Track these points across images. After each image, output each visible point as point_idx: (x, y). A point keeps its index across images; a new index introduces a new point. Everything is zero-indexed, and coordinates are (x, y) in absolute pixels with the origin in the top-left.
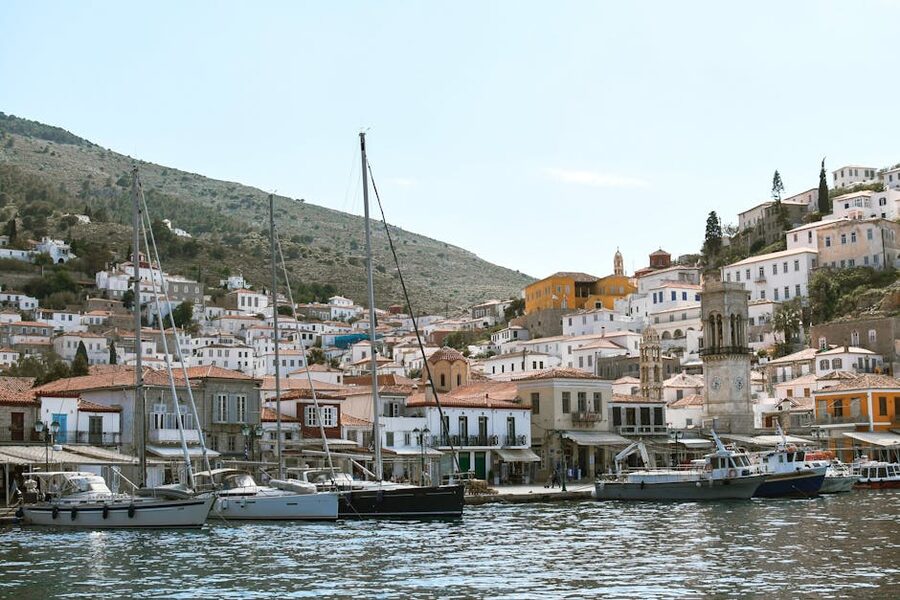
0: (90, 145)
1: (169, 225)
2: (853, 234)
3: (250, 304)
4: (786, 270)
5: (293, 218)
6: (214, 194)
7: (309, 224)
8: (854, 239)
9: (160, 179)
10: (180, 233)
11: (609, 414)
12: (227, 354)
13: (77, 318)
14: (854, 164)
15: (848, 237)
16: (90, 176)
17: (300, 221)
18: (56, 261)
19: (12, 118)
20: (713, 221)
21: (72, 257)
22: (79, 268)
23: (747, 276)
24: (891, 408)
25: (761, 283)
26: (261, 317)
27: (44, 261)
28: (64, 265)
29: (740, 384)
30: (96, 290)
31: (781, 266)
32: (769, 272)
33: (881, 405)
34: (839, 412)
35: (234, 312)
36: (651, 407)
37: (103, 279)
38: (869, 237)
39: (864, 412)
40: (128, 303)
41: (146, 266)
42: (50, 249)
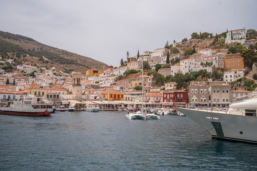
0: (36, 42)
1: (44, 57)
3: (48, 72)
5: (74, 57)
6: (60, 52)
7: (77, 58)
10: (45, 59)
11: (46, 96)
12: (39, 82)
13: (11, 74)
14: (148, 51)
15: (133, 64)
16: (35, 48)
17: (75, 57)
18: (11, 63)
19: (22, 36)
20: (122, 60)
21: (14, 63)
22: (14, 65)
23: (118, 71)
24: (113, 96)
25: (120, 72)
26: (49, 75)
27: (8, 63)
28: (12, 64)
29: (78, 91)
30: (16, 69)
31: (122, 69)
32: (121, 70)
33: (111, 96)
34: (104, 97)
35: (44, 74)
36: (56, 95)
37: (18, 67)
38: (137, 64)
39: (107, 97)
40: (22, 71)
41: (28, 65)
42: (10, 61)
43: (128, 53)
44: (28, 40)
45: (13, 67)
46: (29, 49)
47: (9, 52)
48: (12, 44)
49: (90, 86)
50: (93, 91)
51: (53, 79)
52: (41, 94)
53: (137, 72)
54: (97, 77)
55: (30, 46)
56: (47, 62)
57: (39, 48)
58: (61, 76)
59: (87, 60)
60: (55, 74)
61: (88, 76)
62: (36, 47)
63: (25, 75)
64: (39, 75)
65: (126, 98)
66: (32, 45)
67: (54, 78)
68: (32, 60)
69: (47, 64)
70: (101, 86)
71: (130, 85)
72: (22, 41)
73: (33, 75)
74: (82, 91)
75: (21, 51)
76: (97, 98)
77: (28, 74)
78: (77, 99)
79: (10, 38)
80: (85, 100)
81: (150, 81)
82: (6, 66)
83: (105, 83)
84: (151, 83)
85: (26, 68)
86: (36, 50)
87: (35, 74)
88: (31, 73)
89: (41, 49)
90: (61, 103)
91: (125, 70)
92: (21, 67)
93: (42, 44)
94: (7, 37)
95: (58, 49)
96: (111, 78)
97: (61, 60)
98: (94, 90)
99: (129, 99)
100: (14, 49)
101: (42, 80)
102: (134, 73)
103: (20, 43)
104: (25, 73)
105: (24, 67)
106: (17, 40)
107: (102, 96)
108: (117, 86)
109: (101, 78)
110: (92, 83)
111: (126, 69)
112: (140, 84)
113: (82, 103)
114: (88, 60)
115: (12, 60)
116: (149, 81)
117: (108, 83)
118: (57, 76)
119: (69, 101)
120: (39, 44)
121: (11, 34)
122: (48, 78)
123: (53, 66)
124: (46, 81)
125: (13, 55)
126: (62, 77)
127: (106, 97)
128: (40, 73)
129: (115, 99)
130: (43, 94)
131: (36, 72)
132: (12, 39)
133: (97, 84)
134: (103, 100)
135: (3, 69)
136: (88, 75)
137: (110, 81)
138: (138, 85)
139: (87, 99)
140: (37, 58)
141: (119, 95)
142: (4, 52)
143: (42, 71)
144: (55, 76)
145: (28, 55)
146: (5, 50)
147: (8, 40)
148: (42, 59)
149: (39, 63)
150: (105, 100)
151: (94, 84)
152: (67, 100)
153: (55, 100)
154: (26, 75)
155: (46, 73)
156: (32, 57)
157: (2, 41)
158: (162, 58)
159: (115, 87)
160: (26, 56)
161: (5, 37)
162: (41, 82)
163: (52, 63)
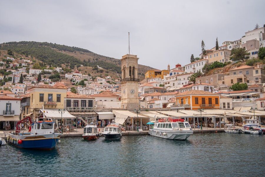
0: (92, 53)
1: (98, 66)
2: (217, 54)
3: (100, 81)
4: (200, 65)
6: (116, 62)
8: (217, 55)
9: (106, 59)
10: (100, 68)
11: (64, 102)
12: (89, 91)
15: (216, 55)
16: (90, 58)
19: (77, 48)
20: (192, 56)
21: (62, 71)
22: (63, 73)
23: (191, 67)
24: (200, 101)
25: (194, 69)
26: (101, 83)
27: (55, 72)
28: (60, 73)
29: (132, 92)
30: (64, 78)
31: (198, 64)
32: (196, 66)
33: (196, 100)
34: (182, 103)
35: (95, 82)
36: (87, 100)
37: (67, 75)
38: (221, 54)
39: (189, 102)
40: (71, 80)
41: (78, 73)
42: (58, 69)
43: (203, 42)
44: (83, 51)
45: (61, 75)
46: (84, 60)
47: (63, 64)
48: (66, 55)
49: (153, 90)
50: (158, 96)
51: (105, 88)
52: (55, 98)
53: (225, 65)
54: (160, 79)
55: (86, 57)
56: (102, 71)
57: (95, 59)
58: (116, 84)
59: (145, 68)
60: (108, 82)
61: (148, 79)
62: (92, 58)
63: (73, 84)
64: (90, 83)
65: (224, 104)
66: (88, 56)
67: (107, 87)
68: (86, 70)
69: (102, 73)
70: (168, 89)
71: (220, 83)
72: (77, 52)
73: (82, 84)
74: (141, 97)
75: (76, 61)
76: (169, 106)
77: (78, 82)
78: (130, 107)
79: (66, 50)
80: (147, 110)
81: (257, 75)
82: (53, 74)
83: (174, 85)
84: (261, 77)
85: (75, 77)
86: (91, 61)
87: (85, 82)
88: (80, 81)
89: (97, 59)
90: (98, 117)
91: (202, 64)
92: (70, 76)
93: (98, 55)
94: (63, 49)
95: (114, 59)
96: (182, 78)
97: (118, 69)
98: (160, 94)
99: (229, 107)
100: (69, 60)
101: (92, 89)
102: (219, 67)
103: (76, 55)
104: (74, 82)
105: (74, 75)
106: (72, 52)
107: (178, 102)
108: (199, 86)
109: (167, 79)
110: (154, 85)
111: (204, 63)
112: (240, 80)
113: (139, 116)
114: (147, 69)
115: (61, 68)
116: (255, 74)
117: (179, 84)
118: (111, 84)
119: (114, 112)
120: (95, 54)
121: (68, 46)
122: (100, 87)
123: (108, 75)
124: (97, 89)
125: (67, 66)
126: (116, 86)
127: (187, 103)
128: (91, 82)
129: (203, 107)
130: (59, 99)
131: (86, 80)
132: (68, 51)
133: (162, 87)
134: (182, 109)
135: (50, 78)
136: (148, 77)
137: (181, 82)
138: (235, 82)
139: (149, 107)
140: (91, 67)
141: (210, 99)
142: (58, 64)
143: (94, 79)
144: (108, 84)
145: (82, 66)
146: (59, 61)
147: (63, 52)
148: (96, 69)
149: (93, 73)
150: (186, 109)
151: (158, 86)
152: (111, 110)
153: (86, 111)
154: (75, 84)
155: (98, 81)
156: (85, 67)
157: (57, 53)
158: (260, 42)
159: (194, 88)
160: (80, 66)
161: (60, 50)
162: (91, 92)
163: (107, 72)
